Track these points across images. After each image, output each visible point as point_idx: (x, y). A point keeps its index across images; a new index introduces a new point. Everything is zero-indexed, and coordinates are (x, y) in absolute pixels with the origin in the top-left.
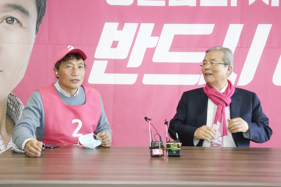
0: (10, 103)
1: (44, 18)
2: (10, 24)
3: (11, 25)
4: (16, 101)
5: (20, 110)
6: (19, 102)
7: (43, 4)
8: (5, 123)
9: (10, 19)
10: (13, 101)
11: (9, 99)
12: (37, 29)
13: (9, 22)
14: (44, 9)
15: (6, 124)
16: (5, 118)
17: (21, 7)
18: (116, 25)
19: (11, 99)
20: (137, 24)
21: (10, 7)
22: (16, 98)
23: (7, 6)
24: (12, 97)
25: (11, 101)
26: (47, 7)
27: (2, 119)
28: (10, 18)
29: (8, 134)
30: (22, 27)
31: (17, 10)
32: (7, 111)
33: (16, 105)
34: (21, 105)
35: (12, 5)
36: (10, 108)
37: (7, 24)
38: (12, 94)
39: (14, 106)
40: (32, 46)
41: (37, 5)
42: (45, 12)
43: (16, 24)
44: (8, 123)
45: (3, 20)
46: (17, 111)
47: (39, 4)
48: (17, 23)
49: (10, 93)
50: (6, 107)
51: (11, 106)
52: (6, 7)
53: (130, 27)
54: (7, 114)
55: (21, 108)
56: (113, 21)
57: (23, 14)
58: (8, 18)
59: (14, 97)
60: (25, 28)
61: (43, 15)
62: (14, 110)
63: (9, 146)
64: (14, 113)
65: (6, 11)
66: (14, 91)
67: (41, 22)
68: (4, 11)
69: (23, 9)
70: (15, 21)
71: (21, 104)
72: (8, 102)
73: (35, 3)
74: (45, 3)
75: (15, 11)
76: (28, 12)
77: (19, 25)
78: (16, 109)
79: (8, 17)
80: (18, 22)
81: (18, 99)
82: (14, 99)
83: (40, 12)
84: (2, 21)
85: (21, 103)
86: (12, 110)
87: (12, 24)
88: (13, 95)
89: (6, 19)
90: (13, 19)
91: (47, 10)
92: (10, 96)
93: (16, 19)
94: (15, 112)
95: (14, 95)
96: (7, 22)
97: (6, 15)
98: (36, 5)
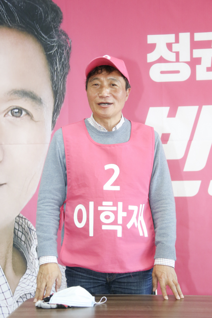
0: (18, 229)
1: (63, 106)
2: (16, 117)
3: (18, 119)
4: (26, 226)
5: (31, 239)
6: (30, 227)
7: (62, 87)
8: (11, 258)
9: (17, 111)
10: (22, 226)
11: (16, 223)
12: (53, 122)
13: (15, 114)
14: (63, 93)
15: (13, 259)
16: (12, 250)
17: (31, 93)
18: (166, 110)
19: (20, 223)
20: (197, 108)
21: (16, 95)
22: (26, 221)
23: (12, 92)
24: (21, 221)
25: (20, 226)
26: (66, 90)
27: (8, 253)
28: (16, 109)
29: (16, 274)
30: (33, 120)
31: (26, 98)
32: (14, 241)
33: (27, 232)
34: (34, 232)
35: (19, 91)
36: (17, 236)
37: (13, 118)
38: (21, 215)
39: (24, 232)
40: (47, 146)
41: (53, 88)
42: (64, 97)
43: (24, 117)
44: (16, 258)
45: (8, 112)
46: (28, 241)
47: (55, 87)
48: (26, 115)
49: (18, 215)
50: (13, 235)
51: (20, 234)
52: (12, 94)
53: (187, 112)
54: (14, 245)
55: (33, 236)
56: (161, 104)
57: (34, 102)
58: (14, 109)
59: (23, 220)
60: (37, 122)
61: (62, 102)
62: (23, 239)
63: (18, 292)
64: (23, 243)
65: (12, 100)
66: (23, 212)
67: (59, 111)
68: (9, 100)
69: (33, 95)
70: (24, 113)
71: (33, 230)
72: (15, 228)
73: (51, 87)
74: (64, 85)
75: (24, 99)
76: (41, 99)
77: (29, 118)
78: (26, 238)
79: (15, 107)
80: (28, 114)
81: (29, 222)
82: (24, 223)
83: (57, 98)
84: (6, 114)
85: (33, 228)
86: (21, 239)
87: (19, 117)
88: (22, 218)
89: (12, 110)
90: (20, 110)
91: (66, 94)
92: (18, 218)
93: (25, 110)
94: (25, 242)
95: (24, 217)
96: (13, 115)
97: (11, 105)
98: (51, 88)
